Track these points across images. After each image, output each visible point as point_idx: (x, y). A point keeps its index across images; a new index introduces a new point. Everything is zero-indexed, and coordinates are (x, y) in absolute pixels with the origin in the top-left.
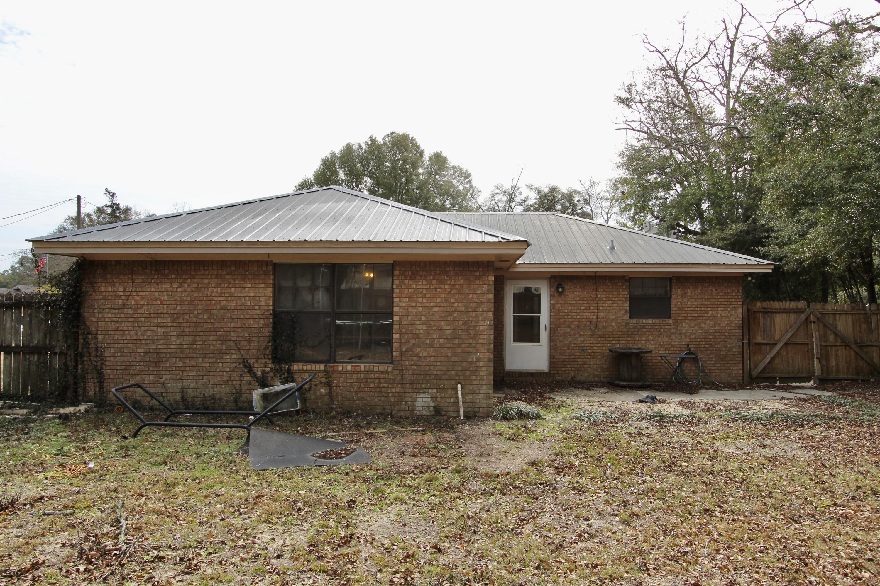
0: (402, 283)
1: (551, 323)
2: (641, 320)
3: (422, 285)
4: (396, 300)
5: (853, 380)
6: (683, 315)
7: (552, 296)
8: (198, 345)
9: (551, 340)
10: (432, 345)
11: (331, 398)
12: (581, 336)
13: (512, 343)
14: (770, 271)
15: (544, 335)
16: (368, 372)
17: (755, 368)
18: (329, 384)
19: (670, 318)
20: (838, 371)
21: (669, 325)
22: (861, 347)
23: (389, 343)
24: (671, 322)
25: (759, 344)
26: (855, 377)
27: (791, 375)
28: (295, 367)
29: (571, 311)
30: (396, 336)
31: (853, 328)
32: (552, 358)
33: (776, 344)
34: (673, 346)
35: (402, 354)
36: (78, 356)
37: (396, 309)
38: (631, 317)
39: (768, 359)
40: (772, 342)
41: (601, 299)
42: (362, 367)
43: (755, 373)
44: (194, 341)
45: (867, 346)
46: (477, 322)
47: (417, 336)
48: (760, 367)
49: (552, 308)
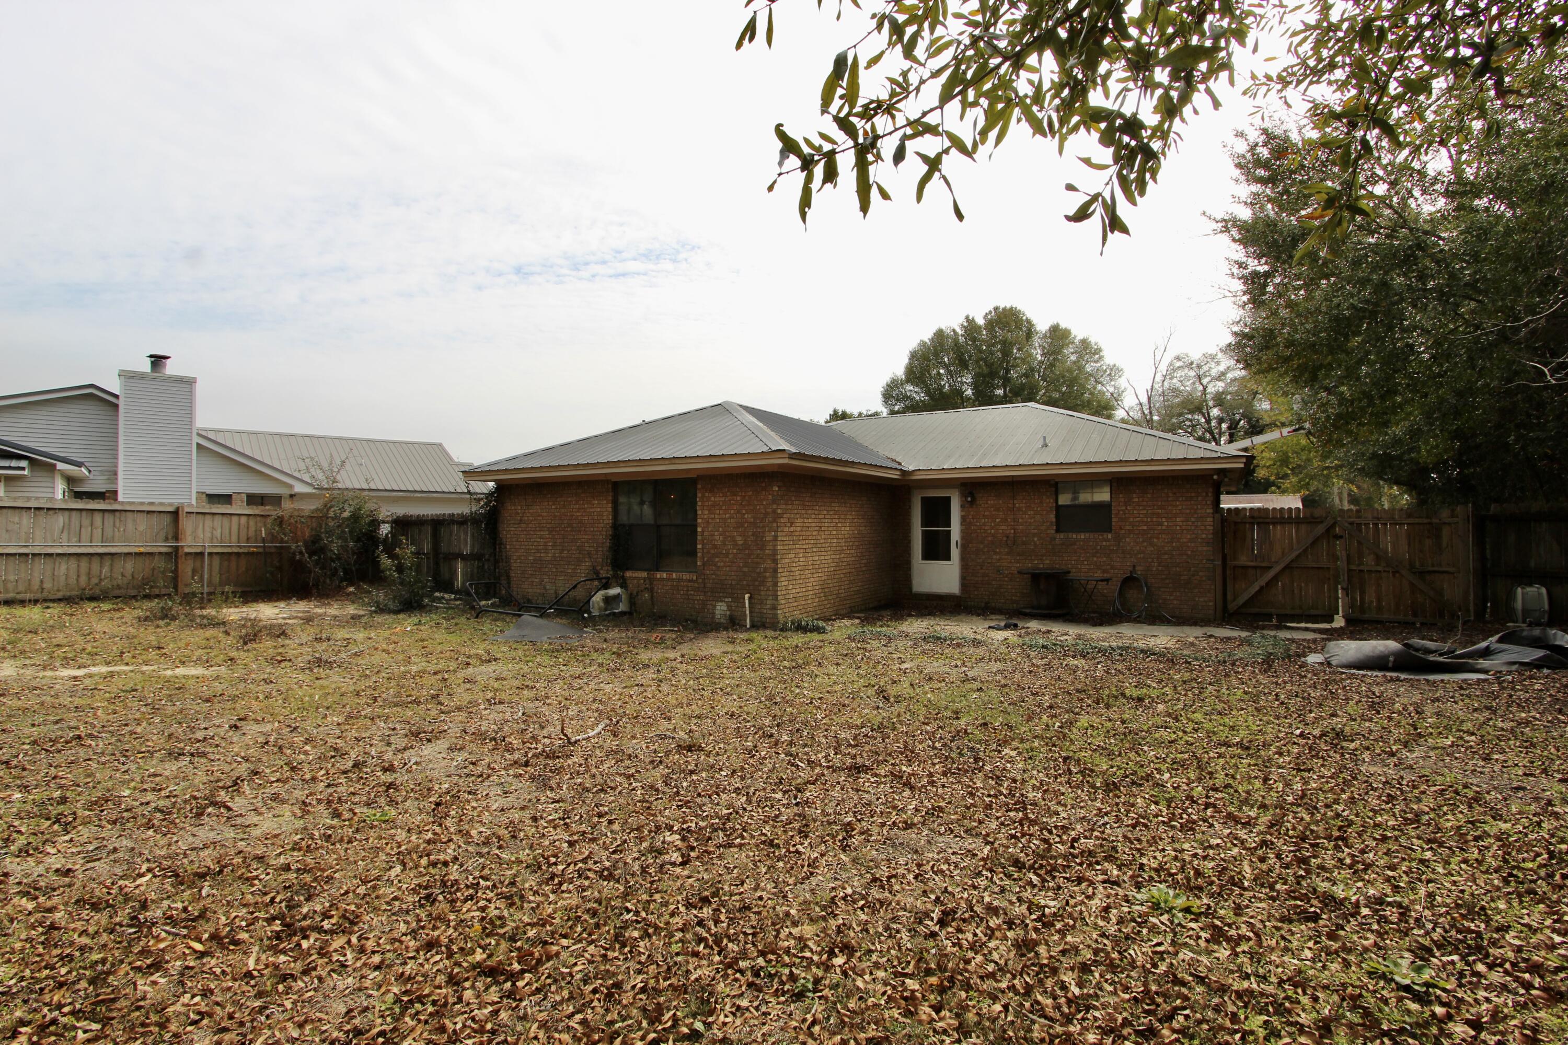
0: (703, 496)
1: (963, 538)
2: (1070, 535)
3: (718, 498)
4: (699, 512)
5: (1406, 623)
6: (1128, 528)
7: (962, 507)
8: (565, 554)
9: (963, 559)
10: (727, 555)
11: (653, 604)
12: (996, 553)
13: (920, 561)
14: (1242, 466)
15: (955, 553)
16: (679, 580)
17: (1234, 600)
18: (651, 590)
19: (1110, 531)
20: (1379, 608)
21: (1107, 540)
22: (1422, 574)
23: (693, 553)
24: (1110, 536)
25: (1245, 568)
26: (1410, 618)
27: (1298, 612)
28: (628, 574)
29: (984, 524)
30: (699, 546)
31: (1409, 545)
32: (963, 578)
33: (1270, 568)
34: (1113, 568)
35: (704, 565)
36: (496, 562)
37: (699, 521)
38: (1058, 531)
39: (1256, 588)
40: (1264, 564)
41: (1019, 509)
42: (674, 576)
43: (1232, 607)
44: (562, 551)
45: (1430, 572)
46: (764, 532)
47: (715, 547)
48: (1241, 600)
49: (963, 520)
